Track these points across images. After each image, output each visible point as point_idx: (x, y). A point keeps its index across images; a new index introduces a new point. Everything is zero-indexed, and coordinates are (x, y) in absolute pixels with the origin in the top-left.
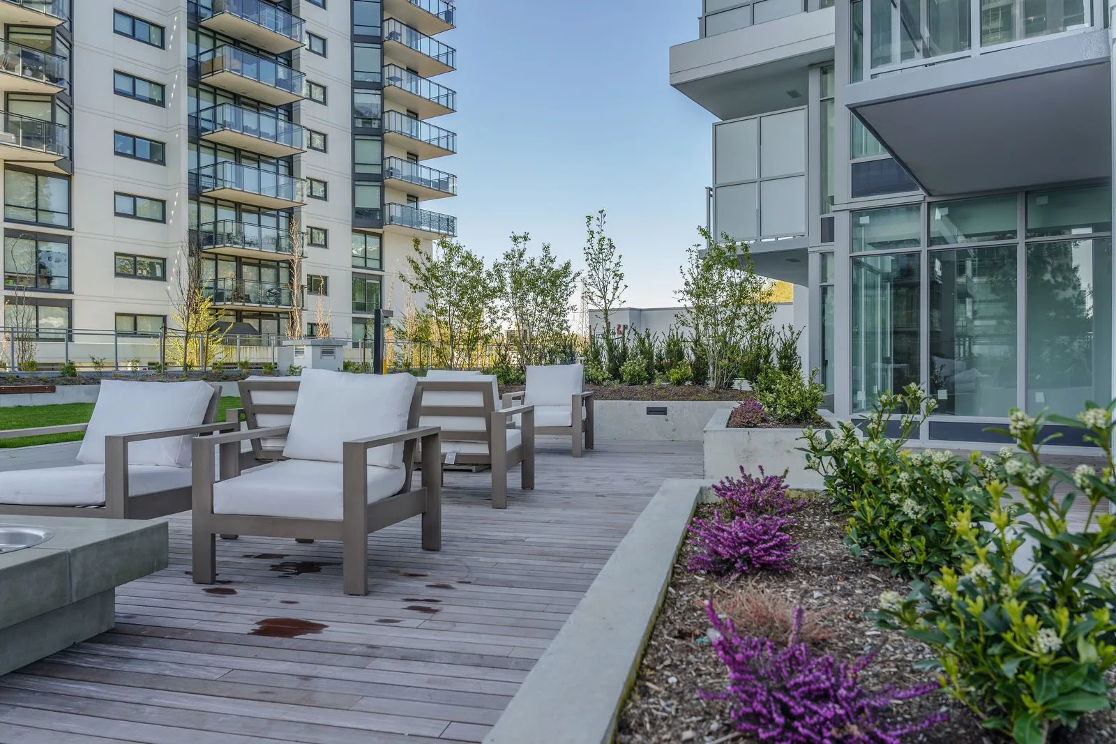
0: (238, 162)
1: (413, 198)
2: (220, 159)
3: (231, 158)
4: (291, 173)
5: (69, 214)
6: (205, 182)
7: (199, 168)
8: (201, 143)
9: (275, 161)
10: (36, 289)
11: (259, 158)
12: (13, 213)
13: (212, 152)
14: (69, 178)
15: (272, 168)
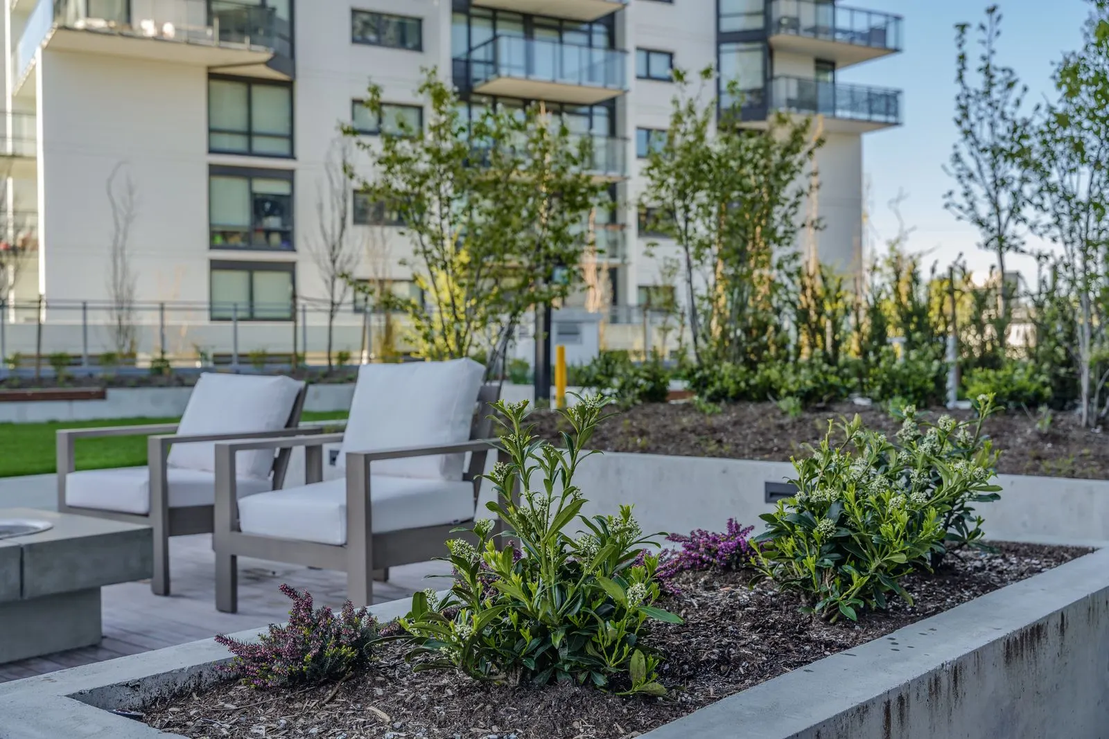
0: (529, 35)
1: (826, 64)
2: (499, 31)
3: (518, 30)
4: (612, 43)
5: (291, 137)
6: (478, 71)
7: (470, 50)
8: (473, 11)
9: (585, 27)
10: (250, 246)
11: (560, 25)
12: (224, 142)
13: (488, 23)
14: (289, 85)
15: (582, 39)
